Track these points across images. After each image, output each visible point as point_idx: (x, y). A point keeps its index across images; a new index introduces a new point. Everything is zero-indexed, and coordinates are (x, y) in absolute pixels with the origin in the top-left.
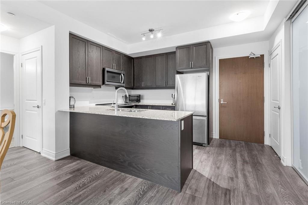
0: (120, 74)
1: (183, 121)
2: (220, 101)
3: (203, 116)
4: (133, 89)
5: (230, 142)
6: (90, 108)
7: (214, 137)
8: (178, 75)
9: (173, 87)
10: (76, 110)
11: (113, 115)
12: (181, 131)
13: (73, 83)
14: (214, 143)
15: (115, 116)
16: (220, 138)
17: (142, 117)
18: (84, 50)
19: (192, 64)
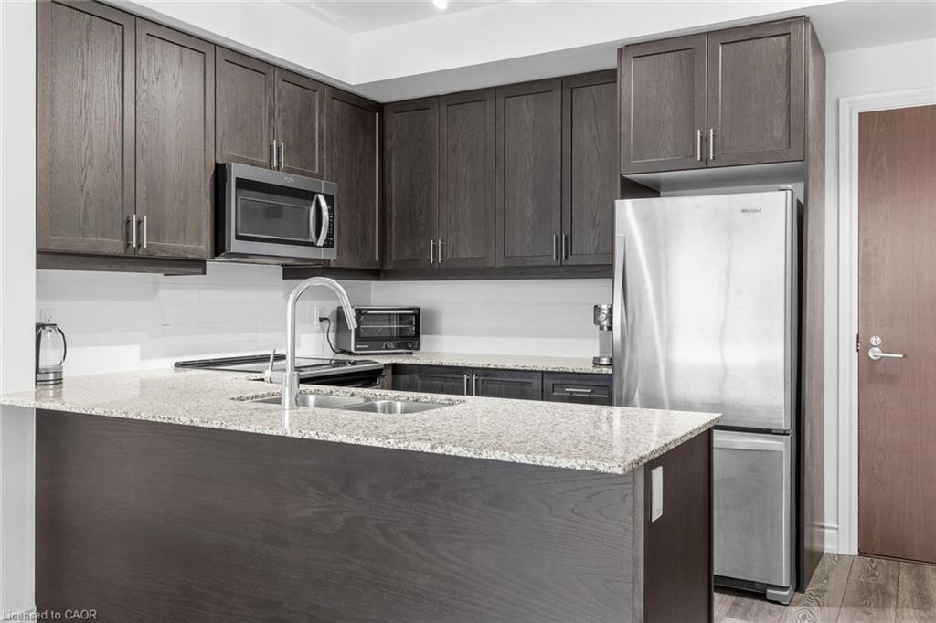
0: (309, 196)
1: (660, 468)
2: (862, 345)
3: (769, 431)
4: (378, 278)
5: (920, 579)
6: (146, 385)
7: (830, 547)
8: (628, 203)
9: (603, 269)
10: (70, 402)
11: (275, 432)
12: (650, 525)
13: (53, 247)
14: (832, 581)
15: (284, 438)
16: (862, 553)
17: (432, 447)
18: (117, 69)
19: (705, 139)
